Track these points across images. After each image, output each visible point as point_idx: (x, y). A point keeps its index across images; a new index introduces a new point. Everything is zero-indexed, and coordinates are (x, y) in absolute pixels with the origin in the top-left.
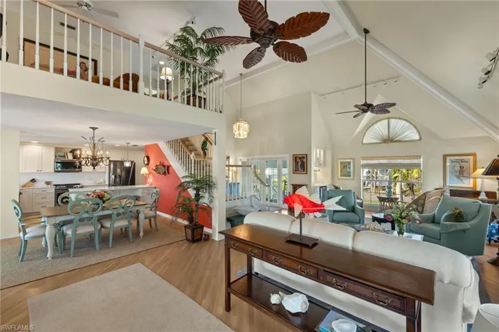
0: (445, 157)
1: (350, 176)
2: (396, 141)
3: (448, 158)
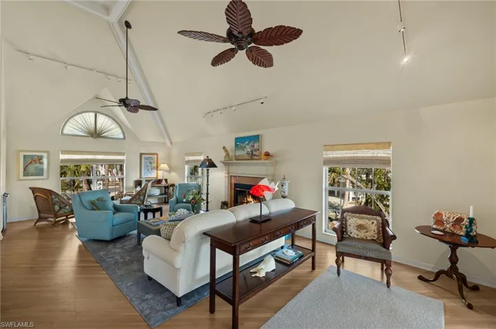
0: (141, 154)
1: (42, 175)
2: (103, 137)
3: (143, 156)
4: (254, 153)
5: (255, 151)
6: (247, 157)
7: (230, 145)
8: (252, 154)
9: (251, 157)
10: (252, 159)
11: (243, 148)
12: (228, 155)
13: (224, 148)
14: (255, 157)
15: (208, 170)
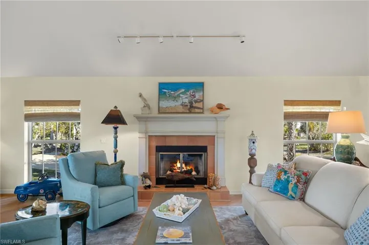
4: (194, 105)
5: (196, 102)
6: (181, 109)
7: (151, 92)
8: (192, 107)
9: (189, 109)
10: (190, 112)
11: (175, 98)
12: (147, 106)
13: (141, 96)
14: (197, 110)
15: (116, 128)
